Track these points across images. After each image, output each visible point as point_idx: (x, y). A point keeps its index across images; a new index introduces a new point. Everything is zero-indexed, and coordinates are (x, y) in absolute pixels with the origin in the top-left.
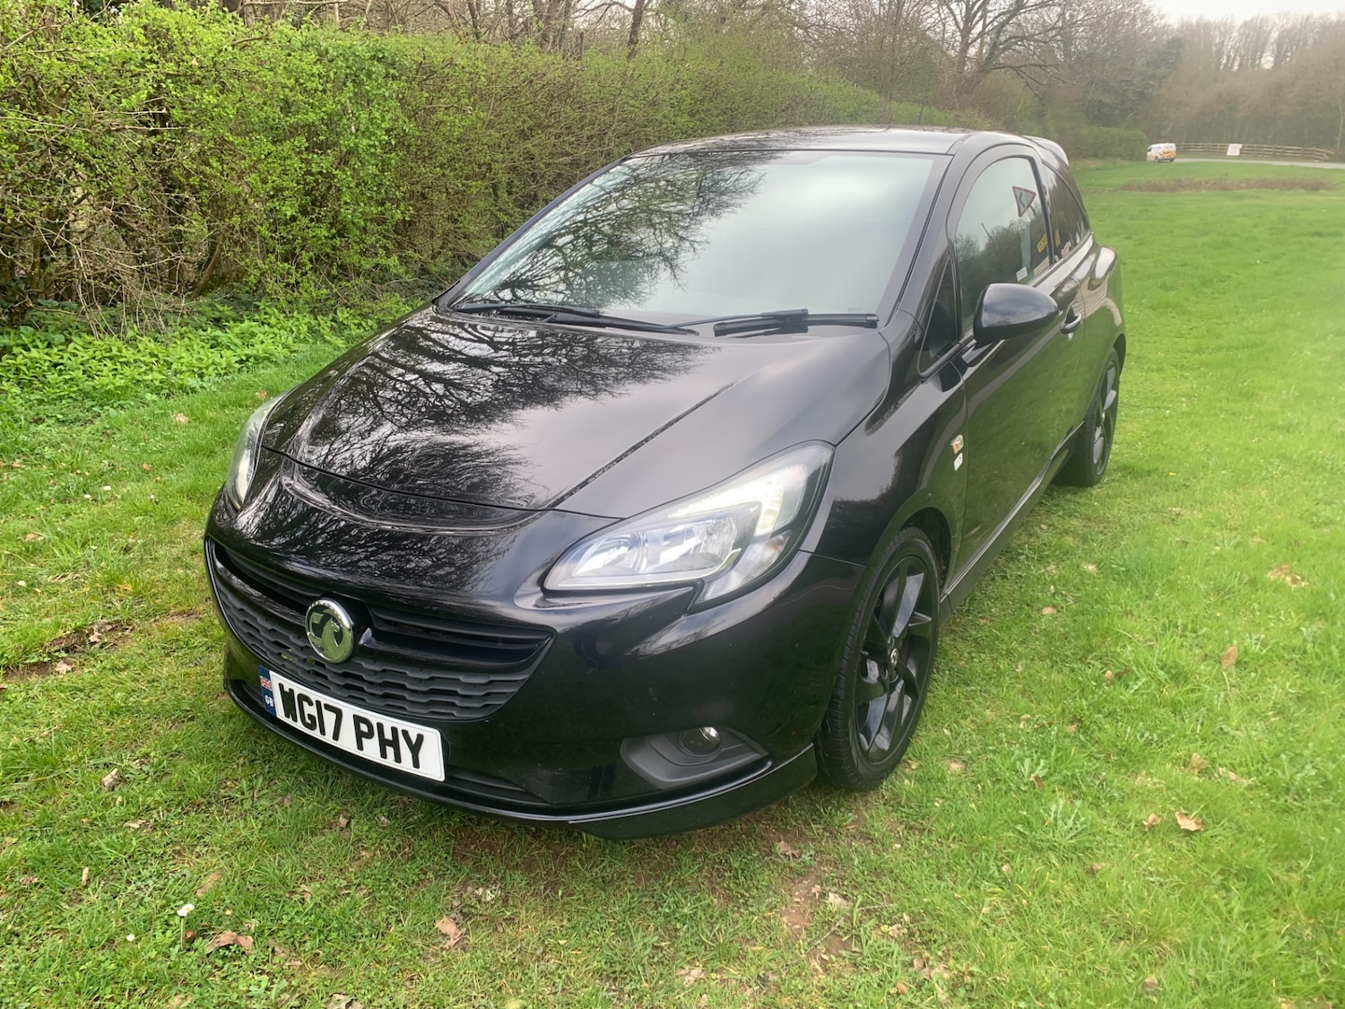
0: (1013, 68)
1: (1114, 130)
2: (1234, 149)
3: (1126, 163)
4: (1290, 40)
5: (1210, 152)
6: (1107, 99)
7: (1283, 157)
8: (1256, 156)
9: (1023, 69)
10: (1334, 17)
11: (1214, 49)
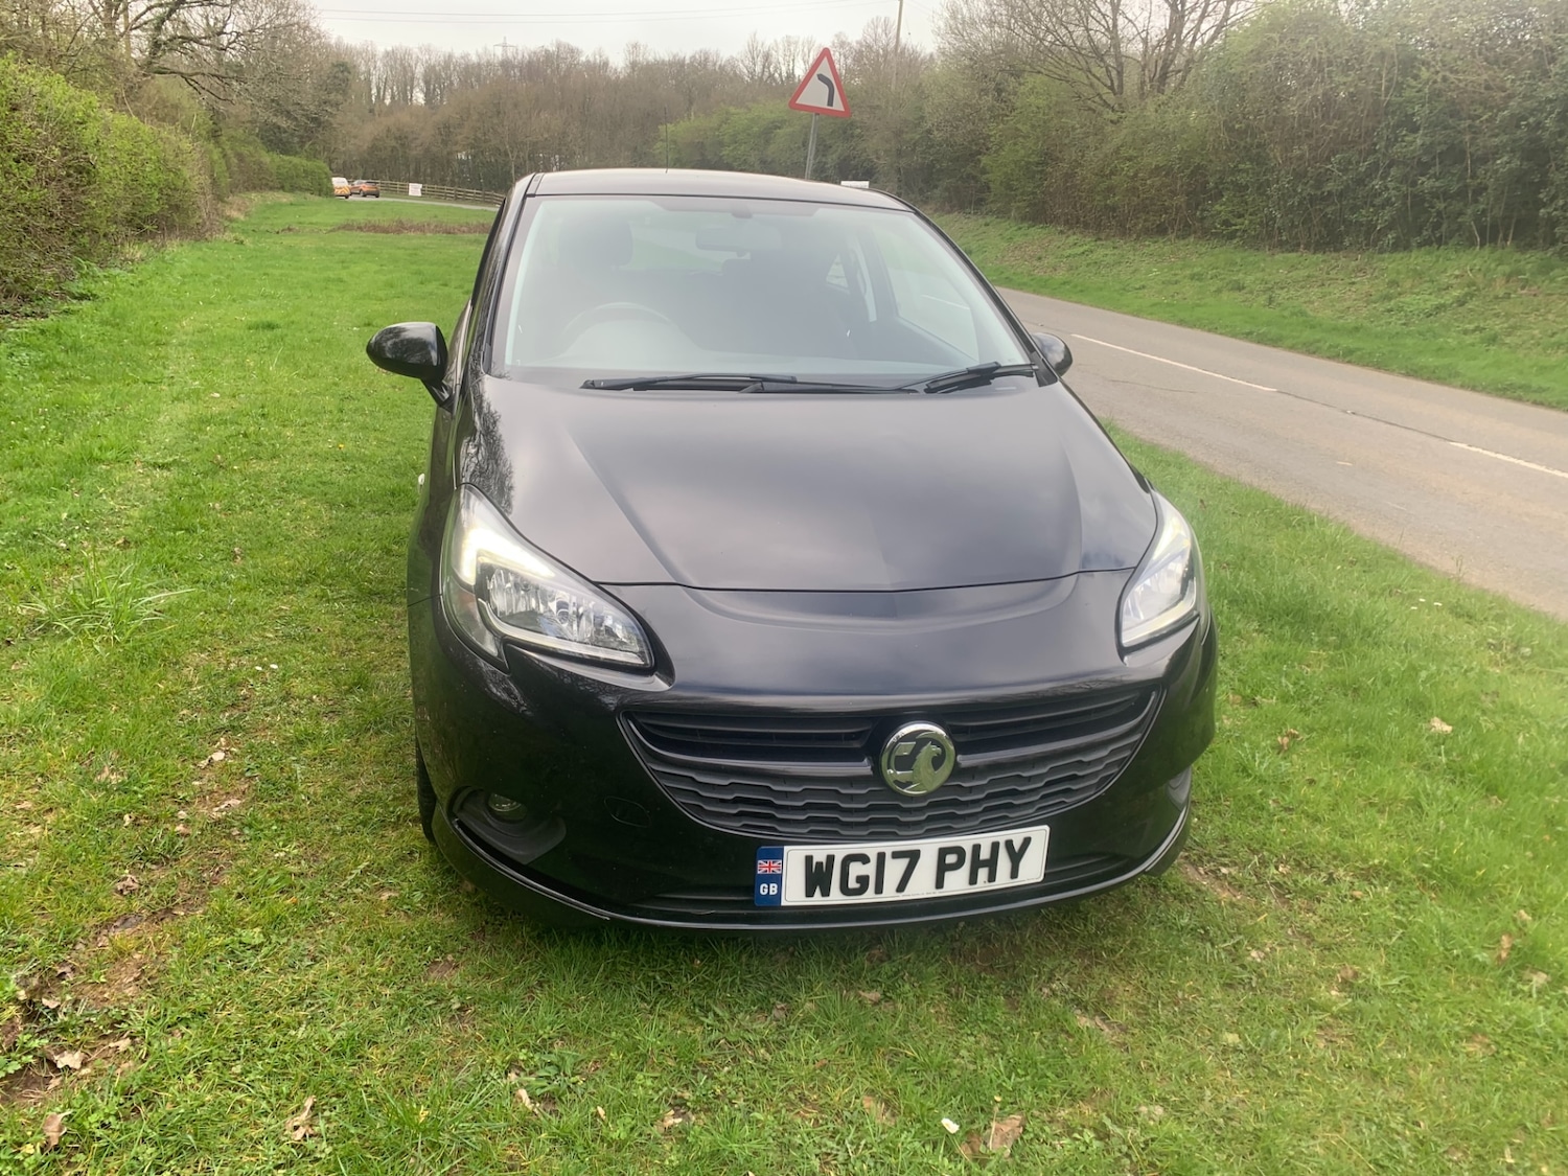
0: (182, 75)
1: (295, 160)
2: (415, 189)
3: (317, 198)
4: (435, 79)
5: (391, 191)
6: (283, 123)
7: (465, 200)
8: (439, 198)
9: (194, 78)
10: (474, 59)
11: (362, 77)
